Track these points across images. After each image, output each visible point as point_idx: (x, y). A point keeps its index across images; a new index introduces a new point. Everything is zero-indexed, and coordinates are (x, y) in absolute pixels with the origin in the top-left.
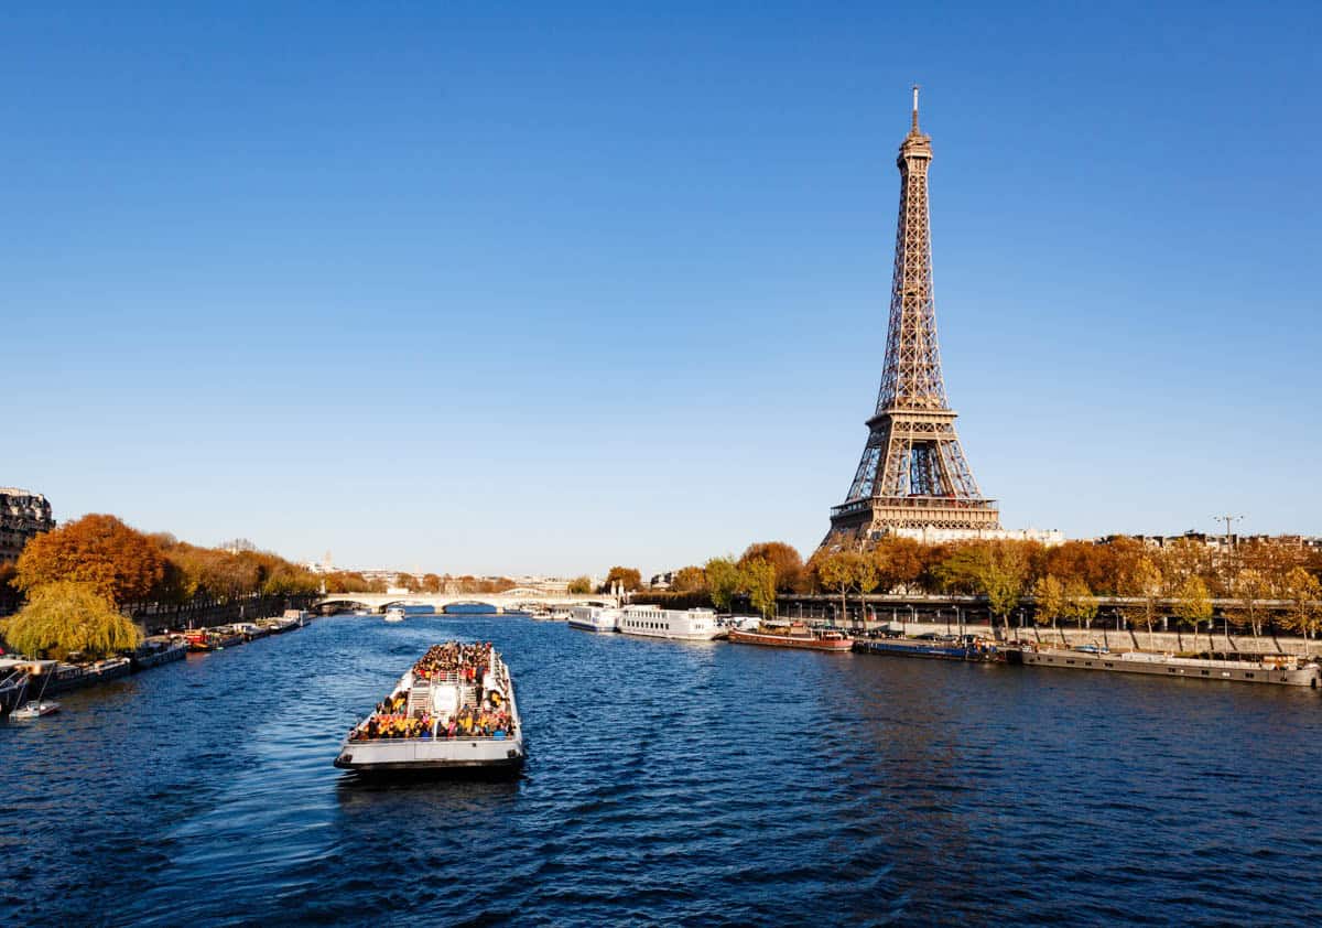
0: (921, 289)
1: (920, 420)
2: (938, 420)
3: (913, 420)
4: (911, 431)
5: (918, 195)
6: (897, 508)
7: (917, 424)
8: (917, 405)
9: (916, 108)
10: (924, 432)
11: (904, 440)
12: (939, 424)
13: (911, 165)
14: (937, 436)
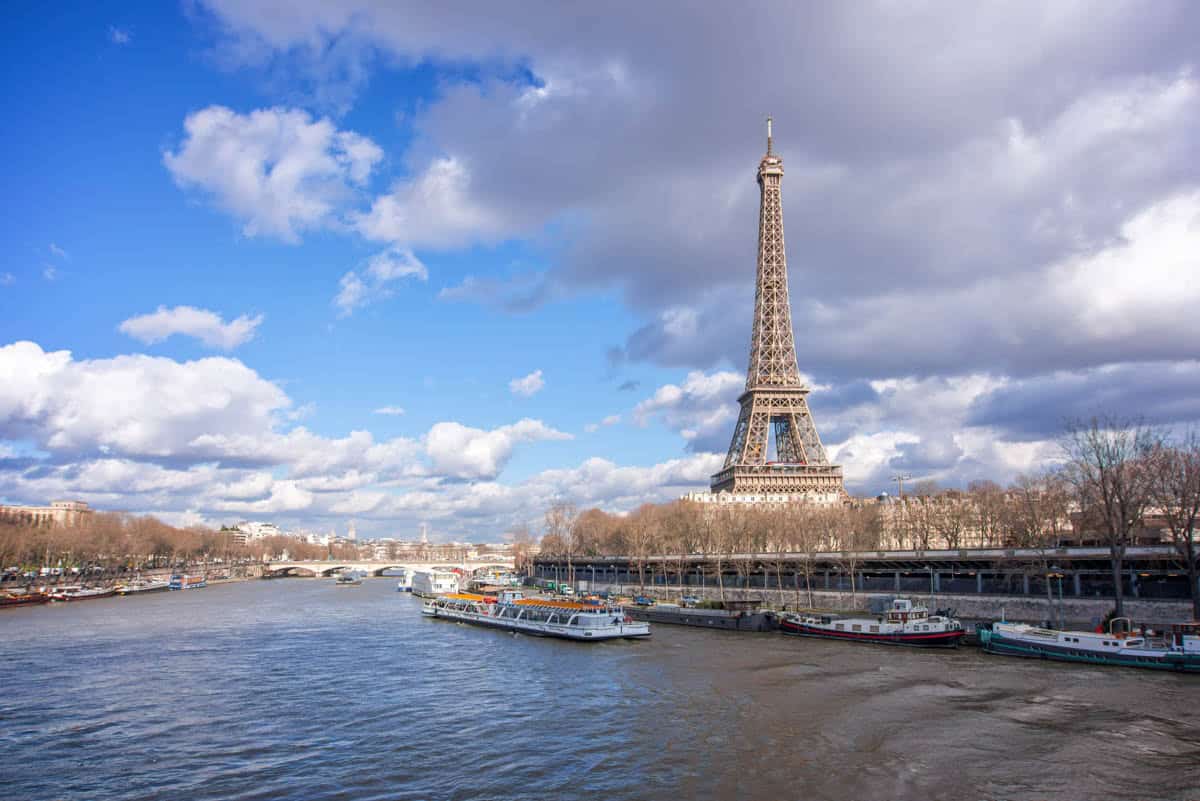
0: (778, 283)
1: (777, 396)
2: (792, 396)
3: (771, 397)
4: (770, 406)
5: (773, 204)
6: (755, 475)
7: (775, 399)
8: (775, 383)
9: (770, 135)
10: (781, 407)
11: (763, 414)
12: (793, 399)
13: (767, 181)
14: (792, 410)
